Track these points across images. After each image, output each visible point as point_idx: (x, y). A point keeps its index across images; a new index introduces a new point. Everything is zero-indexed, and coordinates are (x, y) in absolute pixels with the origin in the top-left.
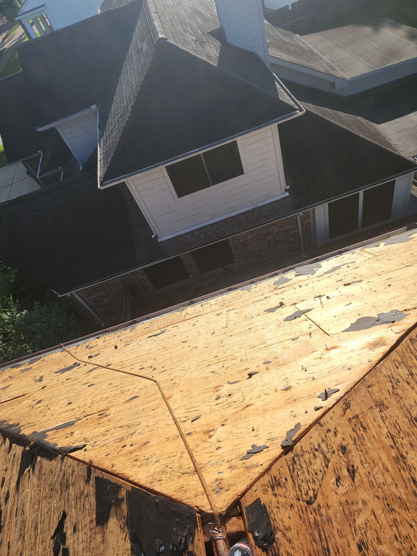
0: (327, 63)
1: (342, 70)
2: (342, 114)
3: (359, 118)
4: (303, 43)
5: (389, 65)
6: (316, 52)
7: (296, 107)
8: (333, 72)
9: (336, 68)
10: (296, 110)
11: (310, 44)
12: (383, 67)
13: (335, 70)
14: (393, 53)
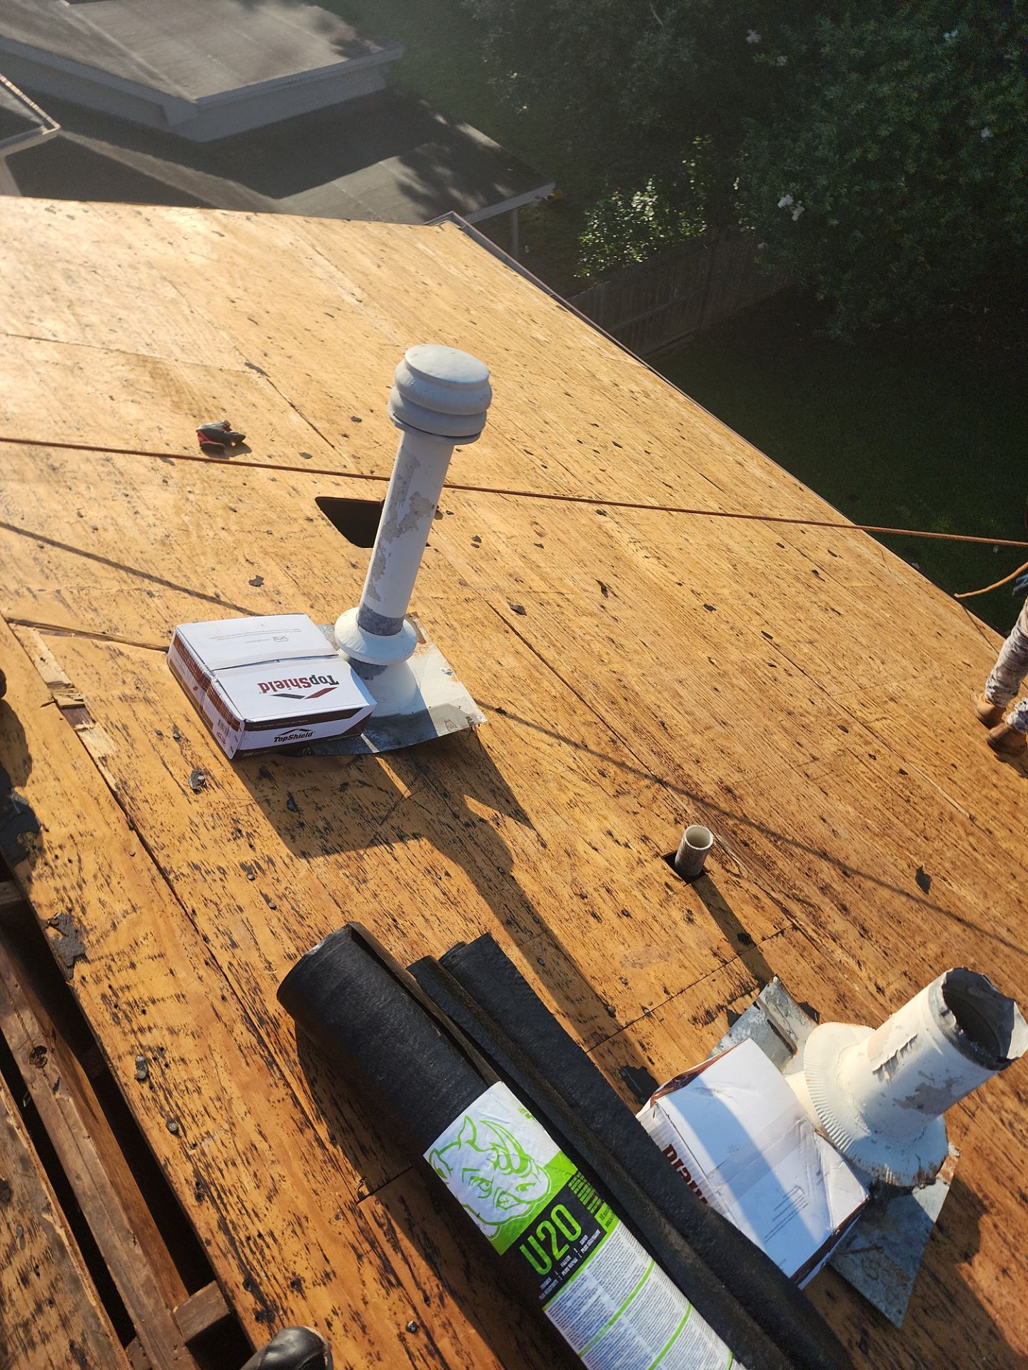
0: (140, 66)
1: (177, 81)
2: (190, 172)
3: (232, 183)
4: (78, 20)
5: (277, 77)
6: (112, 40)
7: (37, 120)
8: (153, 83)
9: (164, 77)
10: (38, 125)
11: (97, 23)
12: (265, 80)
13: (161, 80)
14: (285, 54)
